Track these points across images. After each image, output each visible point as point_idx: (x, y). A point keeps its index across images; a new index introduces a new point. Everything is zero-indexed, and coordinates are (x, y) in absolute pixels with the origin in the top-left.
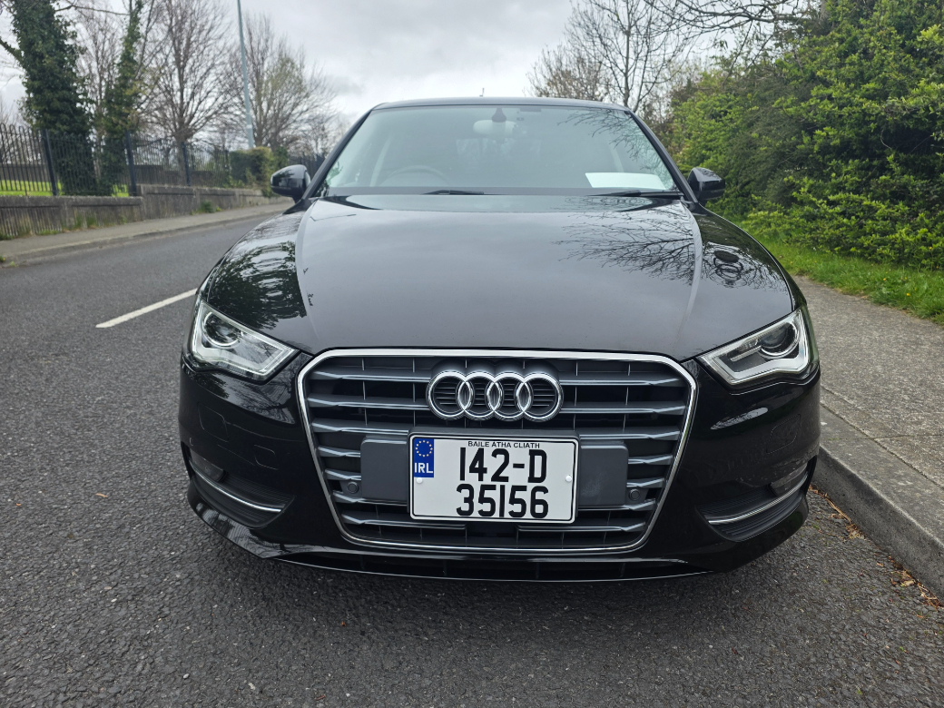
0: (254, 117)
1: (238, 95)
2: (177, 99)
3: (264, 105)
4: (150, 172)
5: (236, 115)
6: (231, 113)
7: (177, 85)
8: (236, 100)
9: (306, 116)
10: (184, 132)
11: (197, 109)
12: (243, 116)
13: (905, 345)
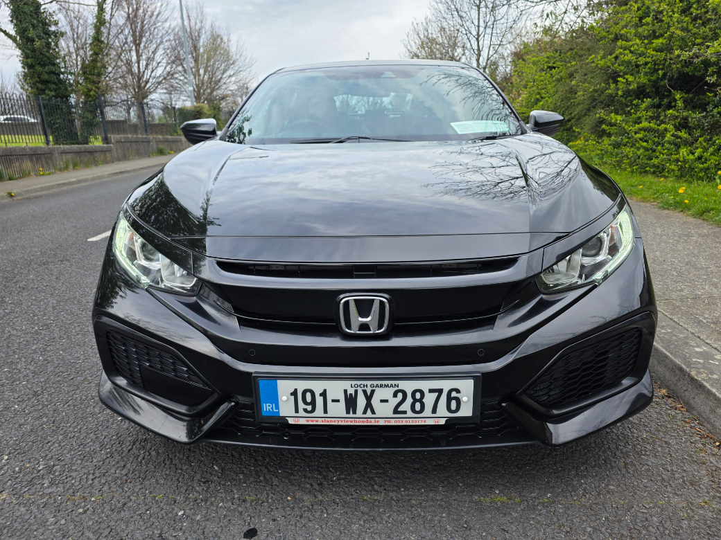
0: (194, 81)
1: (182, 64)
2: (135, 69)
3: (202, 71)
4: (118, 126)
5: (181, 80)
6: (177, 78)
7: (134, 58)
8: (180, 68)
9: (233, 79)
10: (141, 94)
11: (150, 76)
12: (186, 80)
13: (680, 237)
